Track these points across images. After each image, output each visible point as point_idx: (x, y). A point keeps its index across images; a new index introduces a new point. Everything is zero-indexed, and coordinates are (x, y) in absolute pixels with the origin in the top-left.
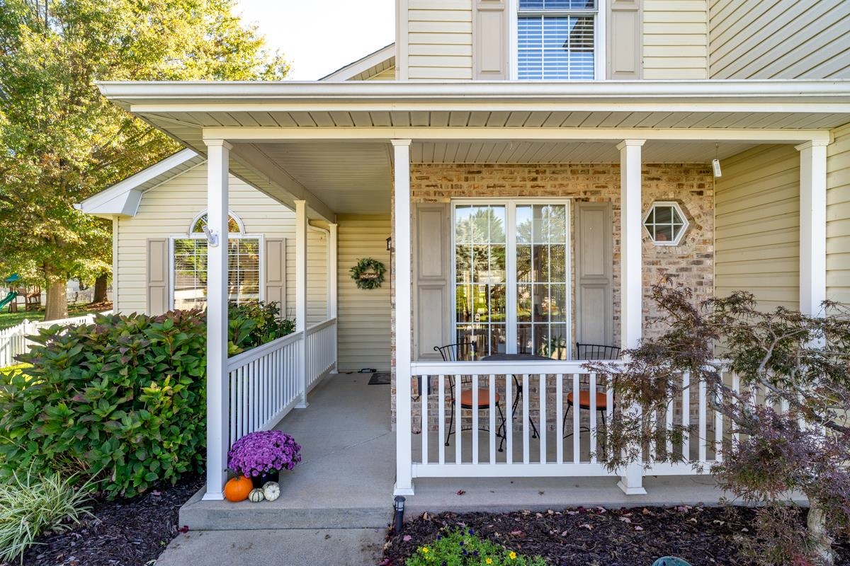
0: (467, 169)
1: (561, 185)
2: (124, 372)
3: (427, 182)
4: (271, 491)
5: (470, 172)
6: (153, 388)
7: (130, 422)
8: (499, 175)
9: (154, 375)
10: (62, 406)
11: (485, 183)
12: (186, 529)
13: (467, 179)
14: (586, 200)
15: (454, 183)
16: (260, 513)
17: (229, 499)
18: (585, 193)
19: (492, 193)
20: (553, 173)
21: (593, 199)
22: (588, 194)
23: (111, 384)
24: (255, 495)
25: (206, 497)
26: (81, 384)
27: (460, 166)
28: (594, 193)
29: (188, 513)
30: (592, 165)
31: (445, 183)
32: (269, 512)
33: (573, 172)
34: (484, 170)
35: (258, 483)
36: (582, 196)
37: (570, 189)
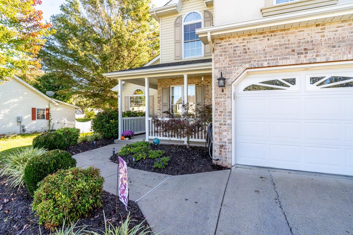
0: (173, 79)
1: (192, 81)
2: (107, 118)
3: (164, 82)
4: (127, 139)
5: (173, 80)
6: (112, 121)
7: (107, 125)
8: (179, 80)
9: (112, 119)
10: (100, 122)
11: (176, 82)
12: (115, 143)
13: (172, 81)
14: (198, 84)
15: (170, 82)
16: (125, 141)
17: (121, 139)
18: (198, 83)
19: (178, 84)
20: (191, 79)
21: (200, 84)
22: (199, 83)
23: (106, 120)
24: (124, 139)
25: (118, 139)
26: (102, 119)
27: (171, 78)
28: (200, 83)
29: (115, 141)
30: (200, 76)
31: (168, 82)
32: (126, 141)
33: (195, 78)
34: (176, 79)
35: (126, 137)
36: (197, 84)
37: (194, 82)
